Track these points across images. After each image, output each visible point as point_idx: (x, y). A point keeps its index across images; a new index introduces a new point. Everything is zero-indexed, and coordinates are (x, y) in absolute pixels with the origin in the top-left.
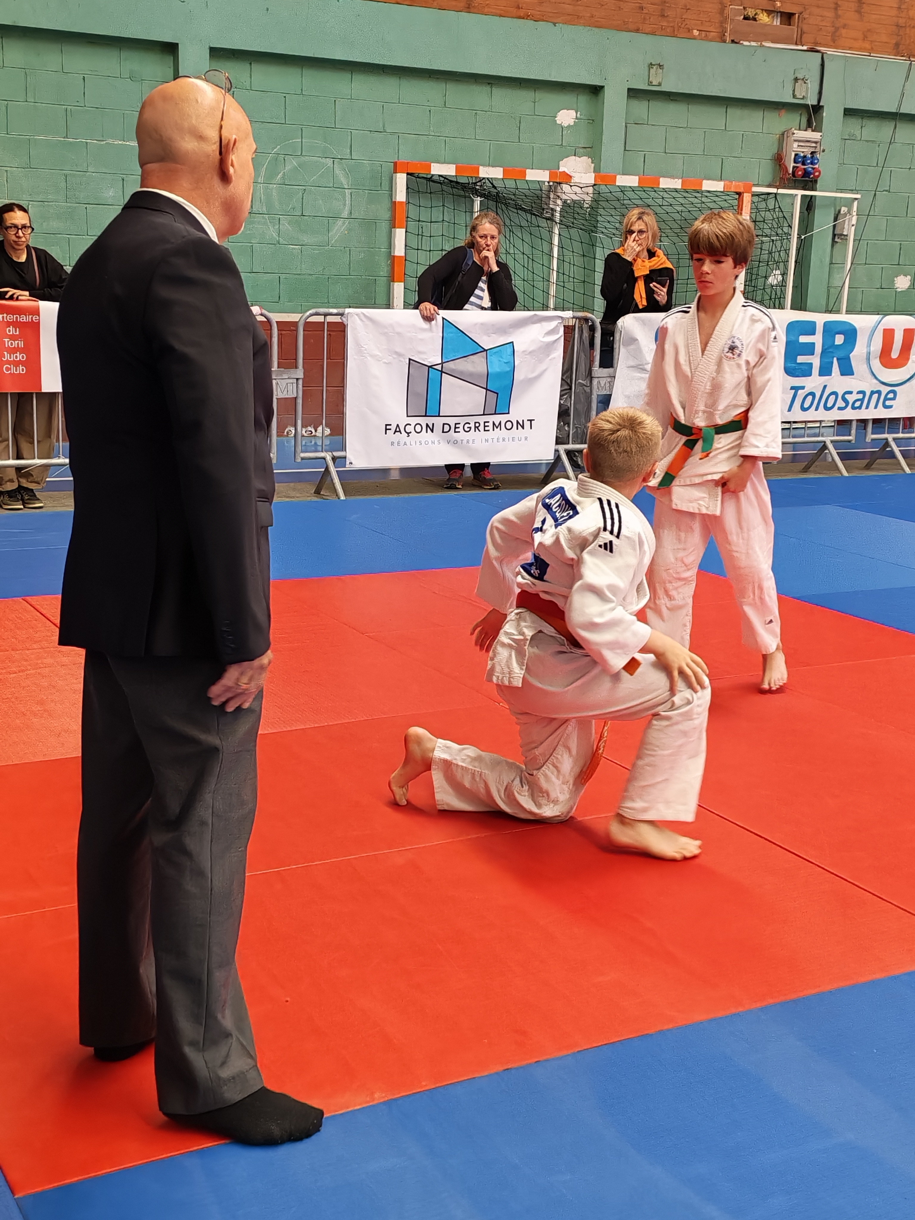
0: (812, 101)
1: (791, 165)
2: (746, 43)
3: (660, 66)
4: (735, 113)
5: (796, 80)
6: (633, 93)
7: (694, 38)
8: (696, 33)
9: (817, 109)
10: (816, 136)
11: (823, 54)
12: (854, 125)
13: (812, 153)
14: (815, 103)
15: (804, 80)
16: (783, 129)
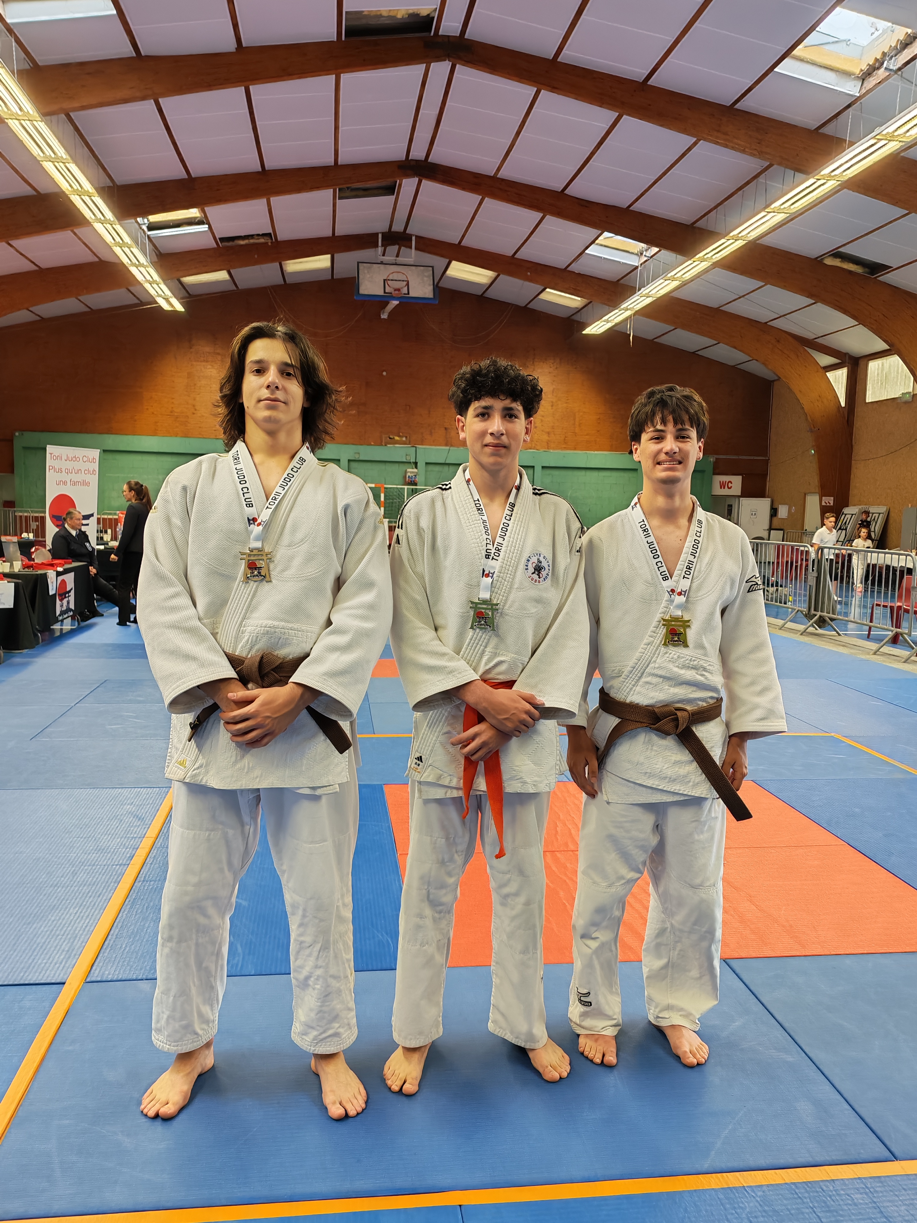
0: (413, 460)
1: (407, 479)
2: (388, 446)
3: (359, 453)
4: (388, 464)
5: (407, 455)
6: (349, 461)
7: (372, 445)
8: (372, 443)
9: (416, 464)
10: (415, 470)
11: (416, 447)
12: (431, 467)
13: (415, 476)
14: (414, 461)
15: (409, 455)
16: (405, 469)
